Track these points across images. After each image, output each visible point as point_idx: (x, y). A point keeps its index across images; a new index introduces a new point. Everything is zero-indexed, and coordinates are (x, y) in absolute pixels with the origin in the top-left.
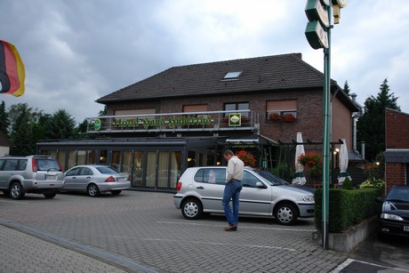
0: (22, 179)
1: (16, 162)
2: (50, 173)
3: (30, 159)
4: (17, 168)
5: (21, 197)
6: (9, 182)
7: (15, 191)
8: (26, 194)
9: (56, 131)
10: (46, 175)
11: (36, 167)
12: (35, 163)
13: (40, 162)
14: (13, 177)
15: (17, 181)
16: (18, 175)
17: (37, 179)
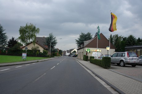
0: (124, 60)
1: (121, 54)
2: (134, 58)
3: (126, 53)
4: (122, 56)
5: (124, 66)
6: (120, 61)
7: (122, 64)
8: (126, 65)
9: (129, 43)
10: (132, 58)
11: (129, 55)
12: (128, 54)
13: (130, 54)
14: (121, 59)
15: (122, 61)
16: (122, 58)
17: (129, 60)
